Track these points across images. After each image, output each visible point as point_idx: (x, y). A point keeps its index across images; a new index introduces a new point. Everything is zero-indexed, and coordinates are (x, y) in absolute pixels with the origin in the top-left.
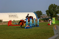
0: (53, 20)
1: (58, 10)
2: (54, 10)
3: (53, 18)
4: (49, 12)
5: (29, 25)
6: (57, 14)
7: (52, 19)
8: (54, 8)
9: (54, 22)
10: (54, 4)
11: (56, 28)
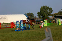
0: (45, 22)
1: (50, 11)
2: (45, 12)
3: (45, 20)
4: (41, 14)
5: (20, 28)
6: (49, 16)
7: (43, 21)
8: (45, 10)
9: (46, 25)
10: (46, 6)
11: (47, 31)
